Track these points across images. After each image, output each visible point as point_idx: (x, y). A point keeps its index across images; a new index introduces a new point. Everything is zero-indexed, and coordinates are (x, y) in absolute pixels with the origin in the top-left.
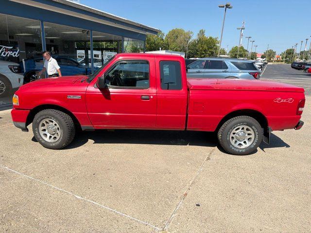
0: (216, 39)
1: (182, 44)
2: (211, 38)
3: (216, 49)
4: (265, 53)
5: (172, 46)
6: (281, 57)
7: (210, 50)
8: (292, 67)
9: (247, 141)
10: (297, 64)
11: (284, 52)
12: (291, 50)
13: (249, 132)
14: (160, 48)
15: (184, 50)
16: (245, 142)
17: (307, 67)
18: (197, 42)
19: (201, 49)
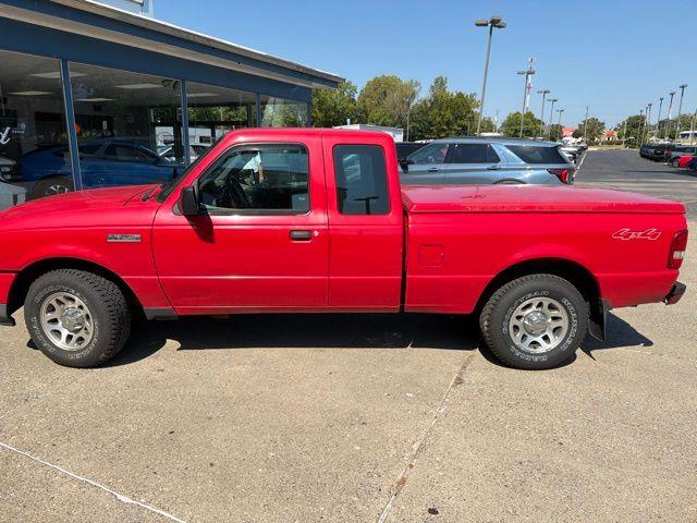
0: (472, 96)
1: (397, 109)
2: (460, 95)
3: (472, 119)
4: (580, 125)
5: (375, 115)
6: (616, 134)
7: (459, 121)
8: (642, 156)
9: (551, 336)
10: (653, 148)
11: (624, 123)
12: (637, 118)
13: (555, 313)
14: (348, 120)
15: (401, 123)
16: (546, 338)
17: (674, 154)
18: (429, 105)
19: (438, 119)
